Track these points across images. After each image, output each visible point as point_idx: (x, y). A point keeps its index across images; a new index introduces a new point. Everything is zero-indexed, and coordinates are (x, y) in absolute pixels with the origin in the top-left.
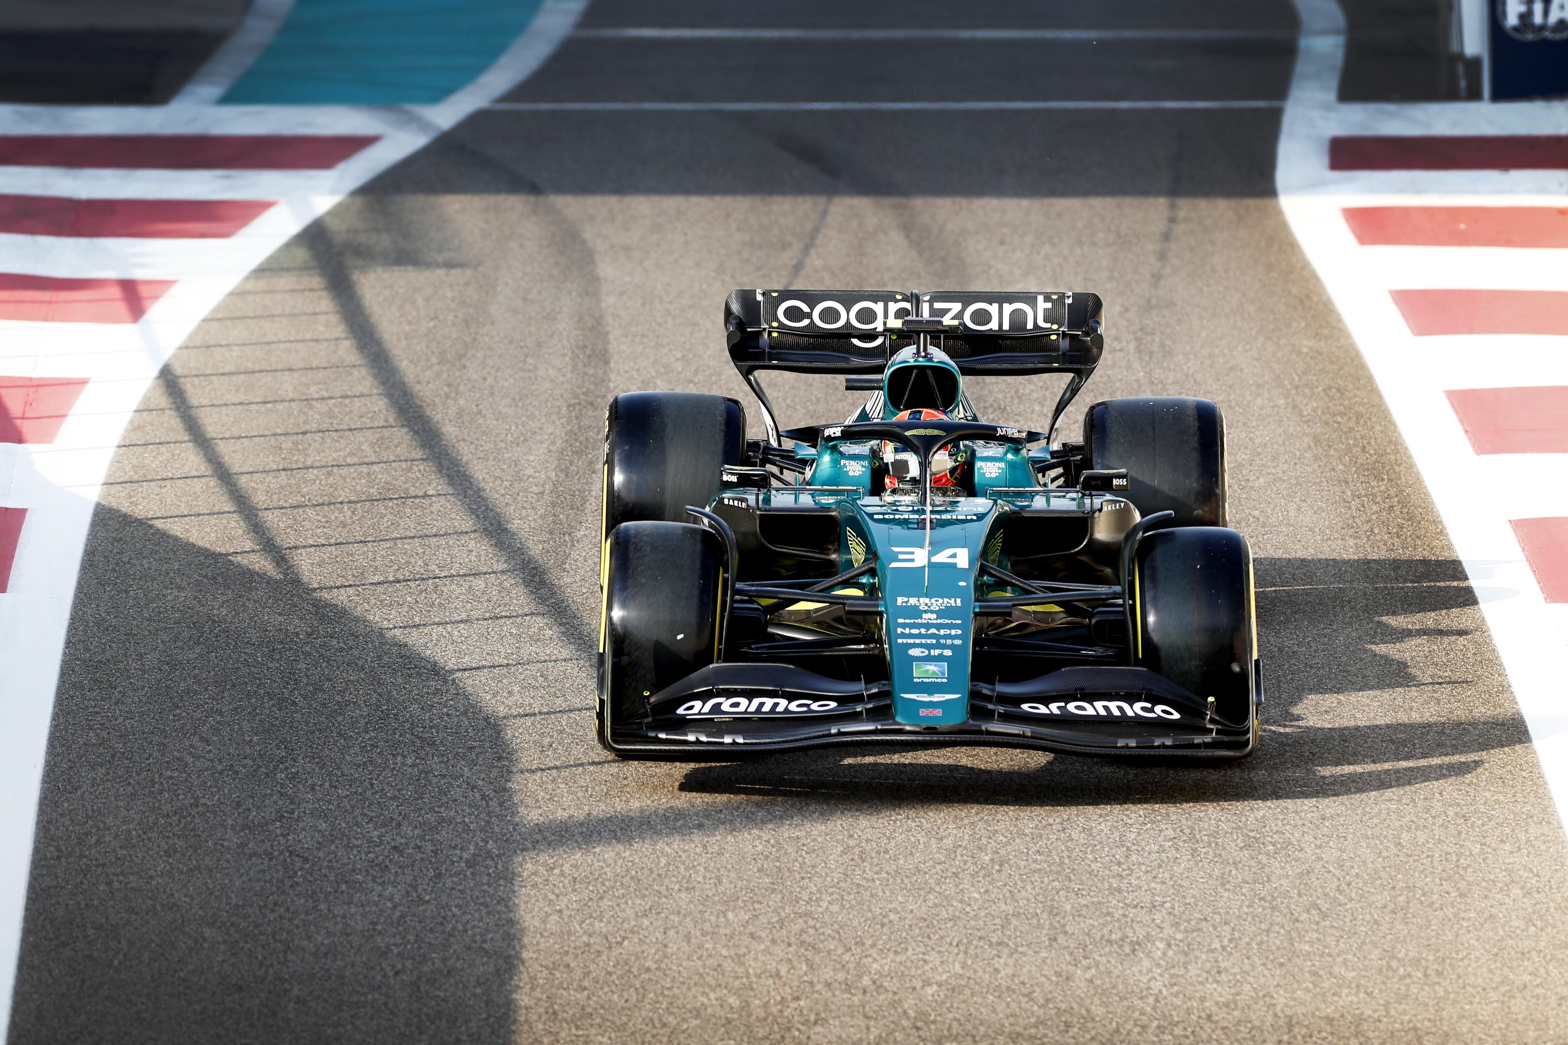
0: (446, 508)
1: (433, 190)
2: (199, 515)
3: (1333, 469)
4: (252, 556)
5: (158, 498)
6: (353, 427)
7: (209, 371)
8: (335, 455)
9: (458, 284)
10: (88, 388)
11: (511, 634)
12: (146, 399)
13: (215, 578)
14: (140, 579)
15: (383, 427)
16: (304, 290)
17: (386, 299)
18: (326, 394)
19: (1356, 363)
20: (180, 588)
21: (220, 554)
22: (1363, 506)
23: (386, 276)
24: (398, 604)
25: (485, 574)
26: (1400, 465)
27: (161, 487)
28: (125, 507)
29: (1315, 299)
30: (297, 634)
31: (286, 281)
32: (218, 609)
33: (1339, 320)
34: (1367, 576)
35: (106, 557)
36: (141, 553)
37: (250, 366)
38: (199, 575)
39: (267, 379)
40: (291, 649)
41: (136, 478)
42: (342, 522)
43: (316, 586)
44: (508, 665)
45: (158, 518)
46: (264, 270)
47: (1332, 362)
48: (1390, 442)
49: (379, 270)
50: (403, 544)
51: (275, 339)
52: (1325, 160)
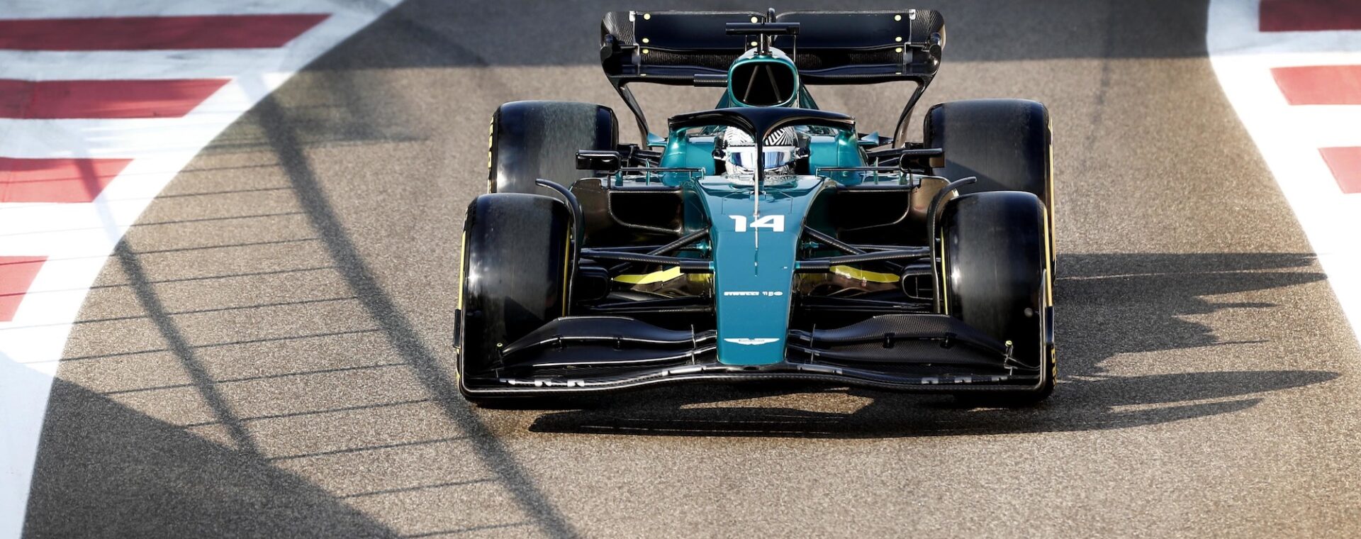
0: (396, 378)
1: (381, 65)
2: (155, 389)
3: (1266, 326)
4: (207, 428)
5: (114, 373)
6: (305, 300)
7: (163, 248)
8: (288, 328)
9: (406, 158)
10: (45, 266)
11: (462, 501)
12: (102, 275)
13: (171, 451)
14: (98, 453)
15: (334, 299)
16: (256, 166)
17: (336, 174)
18: (278, 269)
19: (1286, 220)
20: (137, 461)
21: (176, 427)
22: (1296, 362)
23: (335, 151)
24: (351, 473)
25: (436, 441)
26: (1332, 320)
27: (117, 363)
28: (83, 382)
29: (1247, 158)
30: (253, 505)
31: (238, 158)
32: (175, 481)
33: (1270, 179)
34: (1301, 431)
35: (64, 432)
36: (99, 428)
37: (203, 242)
38: (155, 448)
39: (220, 254)
40: (247, 519)
41: (93, 353)
42: (295, 393)
43: (270, 456)
44: (459, 531)
45: (115, 393)
46: (214, 148)
47: (1265, 220)
48: (1322, 298)
49: (329, 145)
50: (355, 414)
51: (227, 216)
52: (1256, 22)
